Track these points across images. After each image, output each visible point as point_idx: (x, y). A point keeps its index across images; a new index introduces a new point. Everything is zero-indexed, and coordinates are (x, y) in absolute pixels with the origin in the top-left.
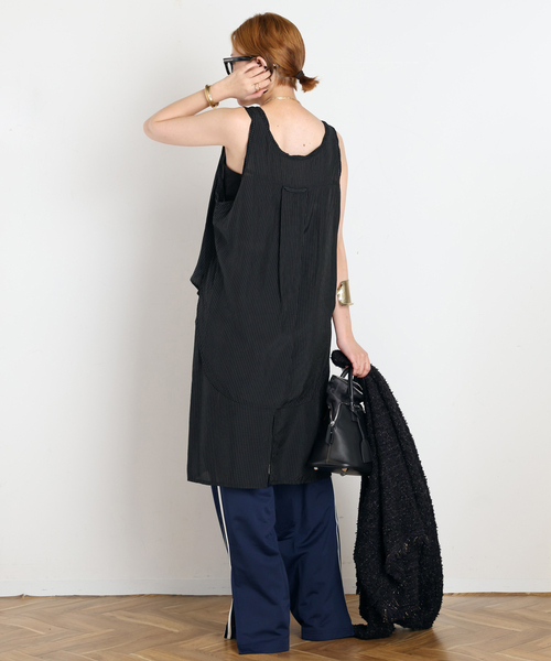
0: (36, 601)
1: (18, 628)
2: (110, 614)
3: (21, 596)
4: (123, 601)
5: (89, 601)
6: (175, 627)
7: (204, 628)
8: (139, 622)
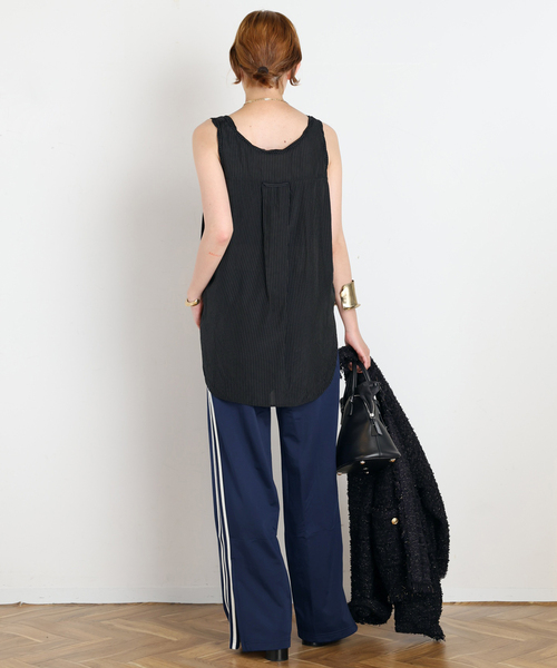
0: (33, 609)
1: (15, 636)
2: (108, 622)
3: (18, 604)
4: (122, 608)
5: (86, 609)
6: (174, 636)
7: (202, 636)
8: (138, 630)
